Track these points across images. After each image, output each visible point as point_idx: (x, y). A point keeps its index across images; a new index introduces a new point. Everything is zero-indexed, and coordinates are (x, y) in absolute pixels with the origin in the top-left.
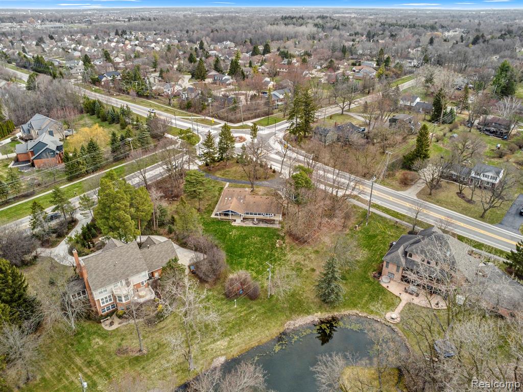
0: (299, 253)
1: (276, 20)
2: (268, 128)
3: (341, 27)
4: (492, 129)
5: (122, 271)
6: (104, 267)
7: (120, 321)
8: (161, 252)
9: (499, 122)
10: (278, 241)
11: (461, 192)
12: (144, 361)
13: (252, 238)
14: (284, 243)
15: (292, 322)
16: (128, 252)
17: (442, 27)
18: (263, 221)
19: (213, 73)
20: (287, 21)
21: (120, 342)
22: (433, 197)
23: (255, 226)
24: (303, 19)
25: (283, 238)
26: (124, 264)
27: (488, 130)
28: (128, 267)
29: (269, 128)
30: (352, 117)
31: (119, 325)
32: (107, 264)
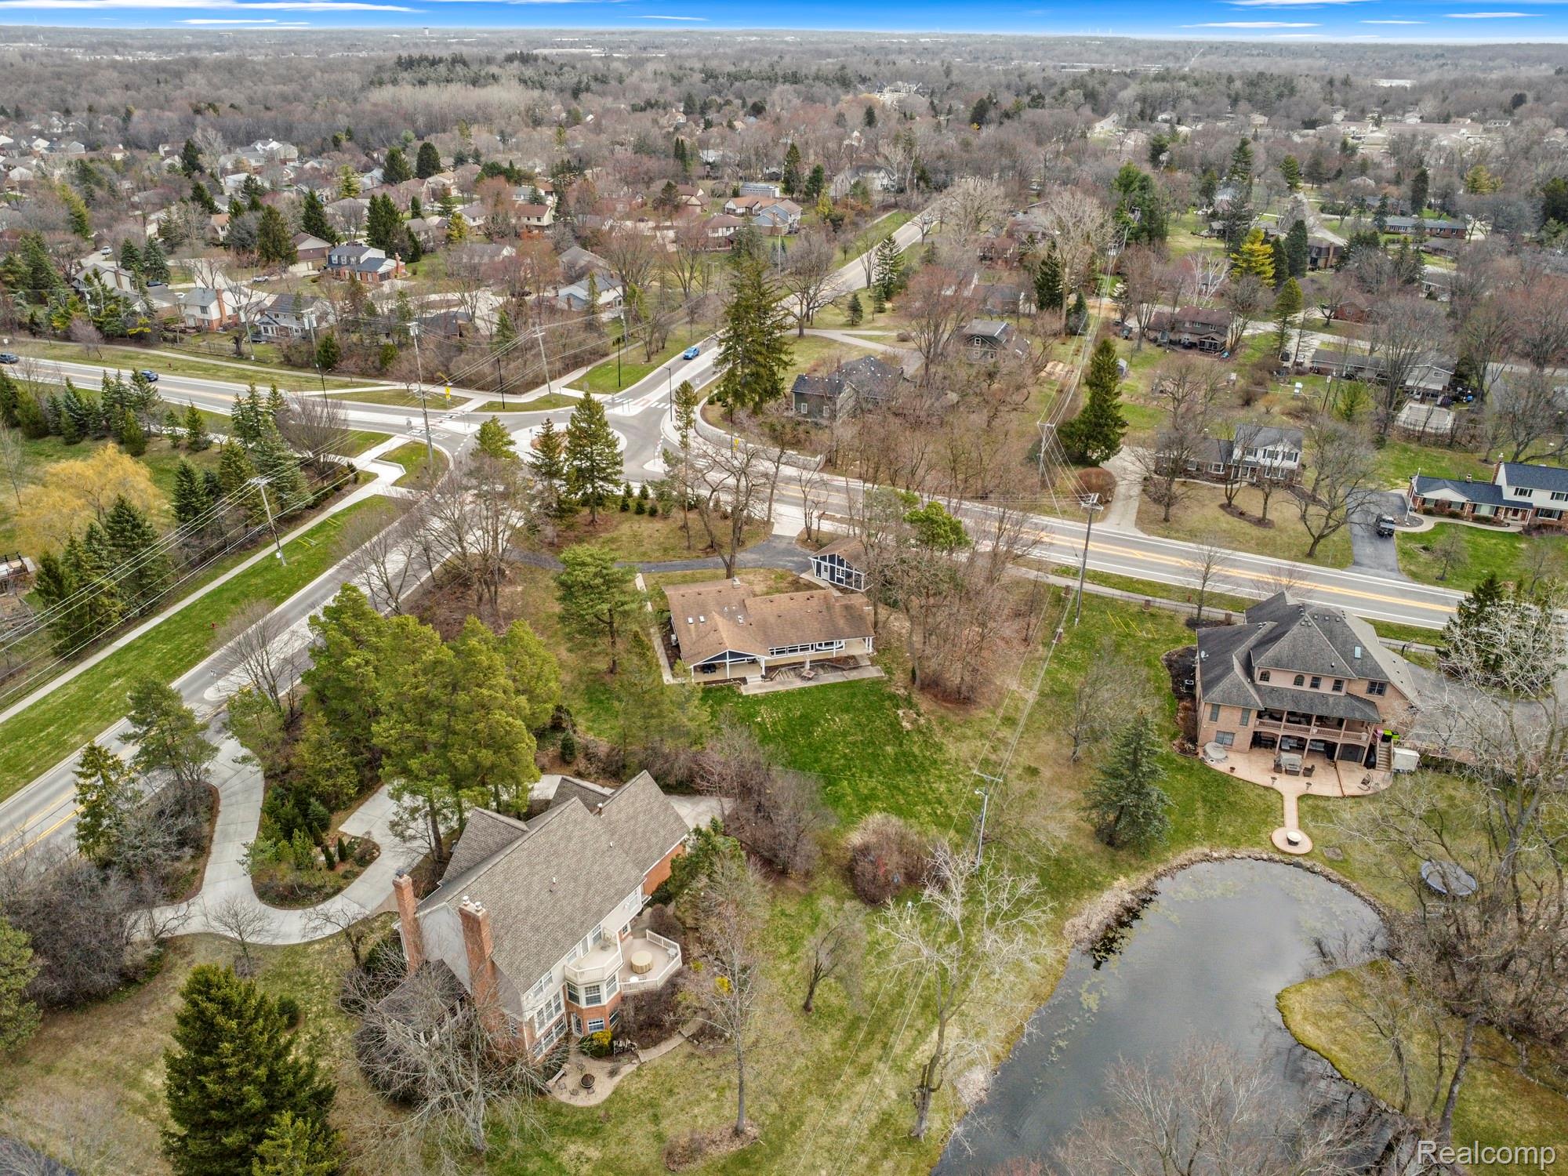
0: (970, 733)
1: (380, 69)
2: (625, 396)
3: (594, 85)
4: (1186, 337)
5: (577, 901)
6: (524, 904)
7: (608, 1065)
8: (634, 817)
9: (1201, 319)
10: (900, 712)
11: (1230, 504)
12: (771, 1158)
13: (826, 720)
14: (919, 715)
15: (1079, 921)
16: (569, 839)
17: (864, 80)
18: (822, 667)
19: (312, 243)
20: (423, 71)
21: (653, 1128)
22: (1176, 526)
23: (812, 684)
24: (465, 64)
25: (910, 704)
26: (575, 880)
27: (1177, 343)
28: (589, 885)
29: (634, 395)
30: (835, 341)
31: (617, 1079)
32: (528, 893)
